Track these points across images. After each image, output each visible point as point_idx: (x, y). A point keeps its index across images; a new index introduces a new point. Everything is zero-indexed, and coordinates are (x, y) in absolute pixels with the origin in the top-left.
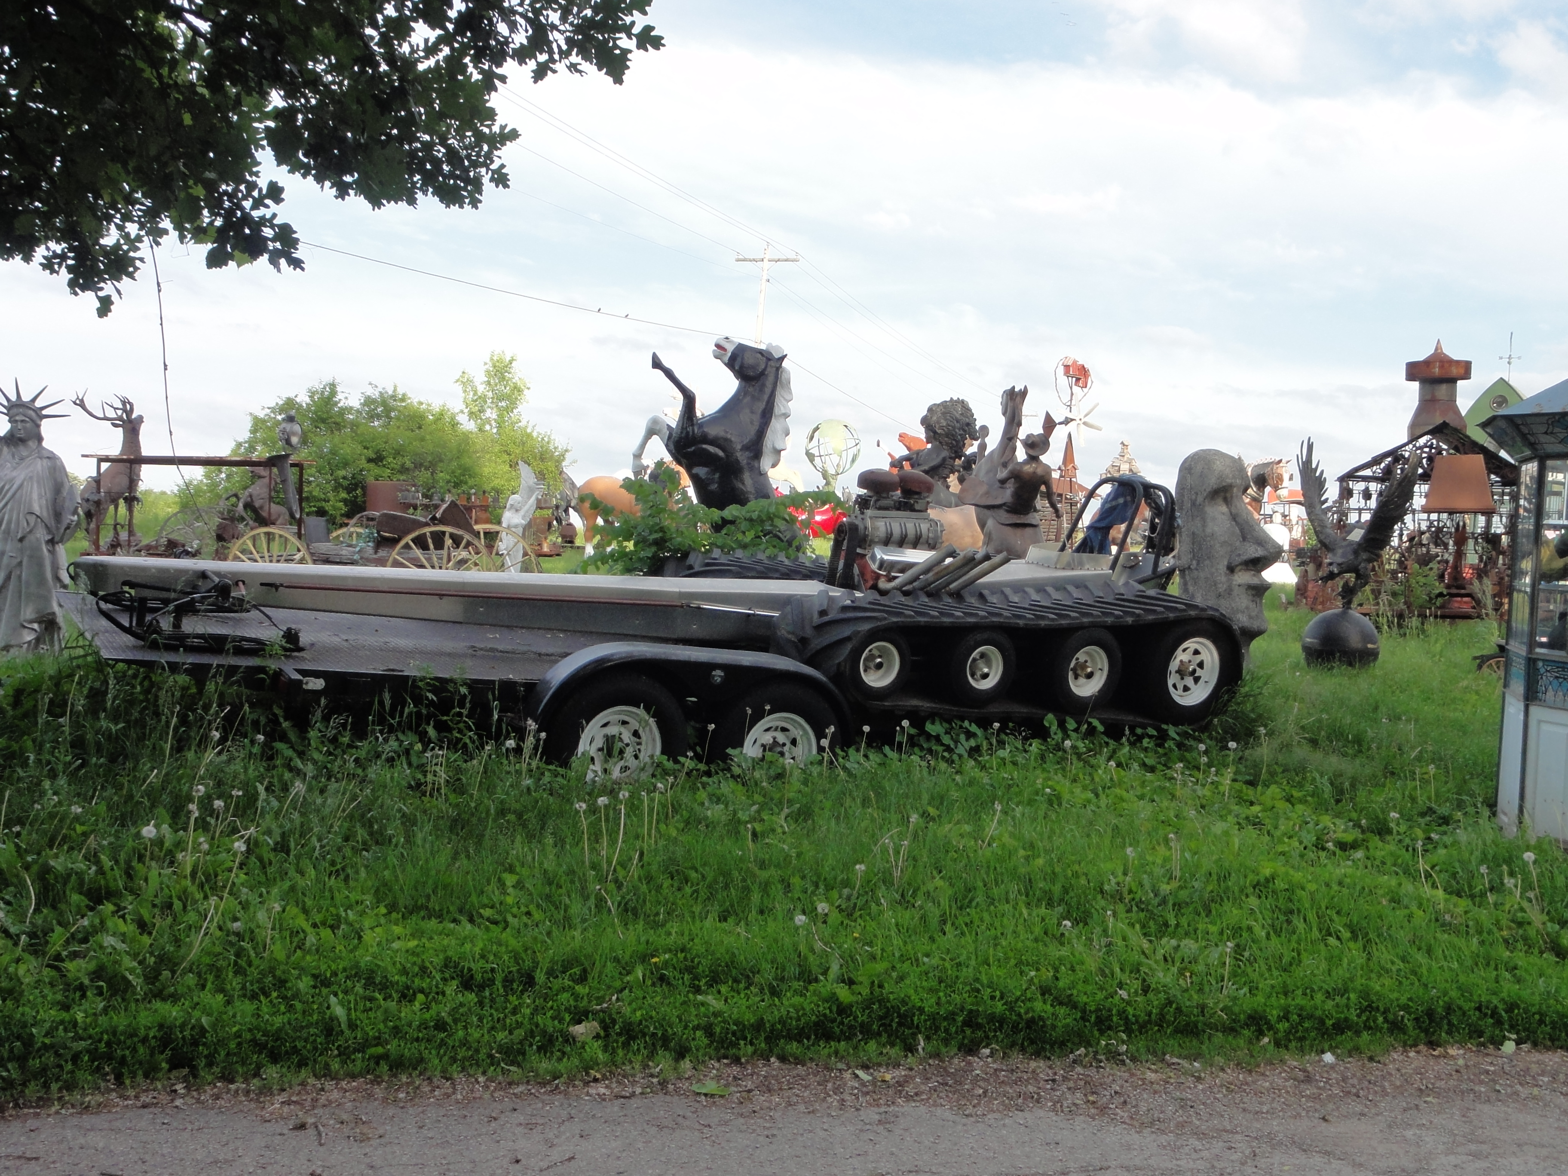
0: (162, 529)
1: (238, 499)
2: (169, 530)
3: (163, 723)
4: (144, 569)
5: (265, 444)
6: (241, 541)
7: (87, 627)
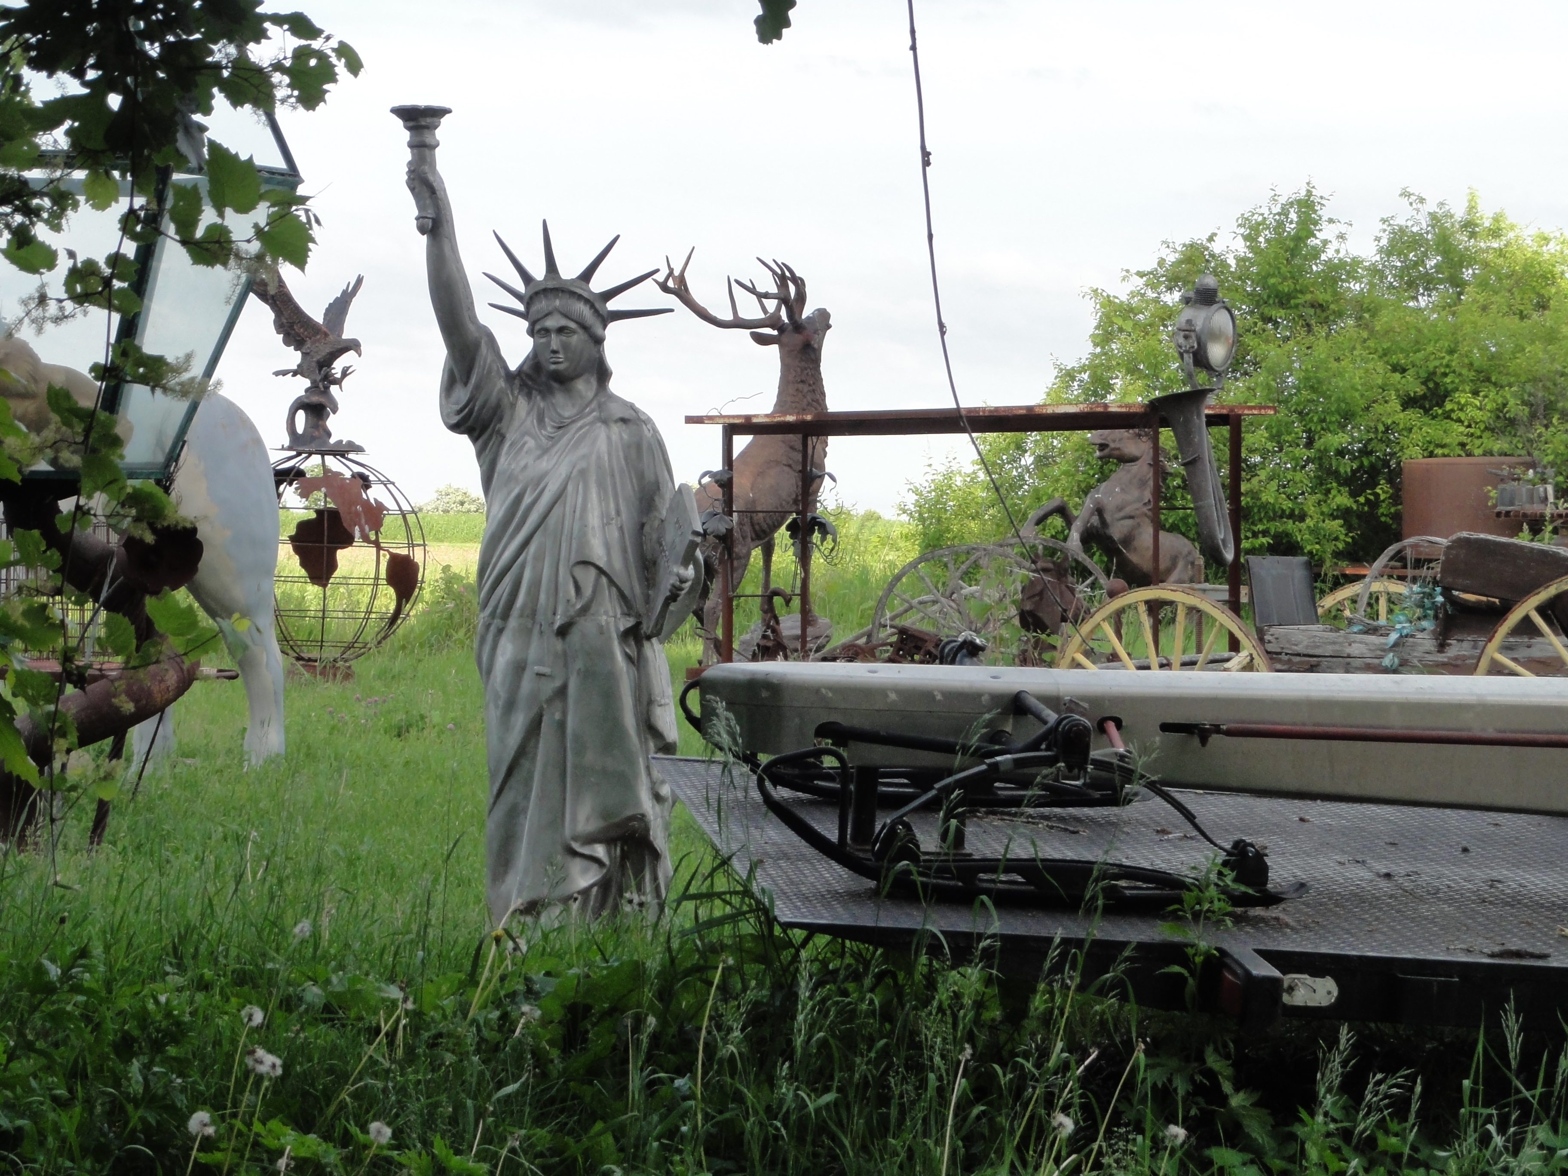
0: (881, 604)
1: (1069, 520)
2: (897, 605)
3: (931, 1092)
4: (866, 692)
5: (1132, 370)
6: (1086, 628)
7: (735, 847)
